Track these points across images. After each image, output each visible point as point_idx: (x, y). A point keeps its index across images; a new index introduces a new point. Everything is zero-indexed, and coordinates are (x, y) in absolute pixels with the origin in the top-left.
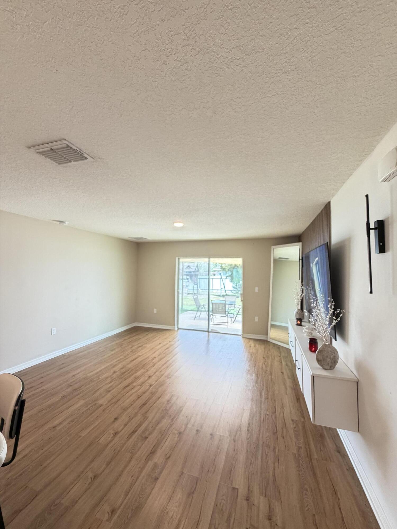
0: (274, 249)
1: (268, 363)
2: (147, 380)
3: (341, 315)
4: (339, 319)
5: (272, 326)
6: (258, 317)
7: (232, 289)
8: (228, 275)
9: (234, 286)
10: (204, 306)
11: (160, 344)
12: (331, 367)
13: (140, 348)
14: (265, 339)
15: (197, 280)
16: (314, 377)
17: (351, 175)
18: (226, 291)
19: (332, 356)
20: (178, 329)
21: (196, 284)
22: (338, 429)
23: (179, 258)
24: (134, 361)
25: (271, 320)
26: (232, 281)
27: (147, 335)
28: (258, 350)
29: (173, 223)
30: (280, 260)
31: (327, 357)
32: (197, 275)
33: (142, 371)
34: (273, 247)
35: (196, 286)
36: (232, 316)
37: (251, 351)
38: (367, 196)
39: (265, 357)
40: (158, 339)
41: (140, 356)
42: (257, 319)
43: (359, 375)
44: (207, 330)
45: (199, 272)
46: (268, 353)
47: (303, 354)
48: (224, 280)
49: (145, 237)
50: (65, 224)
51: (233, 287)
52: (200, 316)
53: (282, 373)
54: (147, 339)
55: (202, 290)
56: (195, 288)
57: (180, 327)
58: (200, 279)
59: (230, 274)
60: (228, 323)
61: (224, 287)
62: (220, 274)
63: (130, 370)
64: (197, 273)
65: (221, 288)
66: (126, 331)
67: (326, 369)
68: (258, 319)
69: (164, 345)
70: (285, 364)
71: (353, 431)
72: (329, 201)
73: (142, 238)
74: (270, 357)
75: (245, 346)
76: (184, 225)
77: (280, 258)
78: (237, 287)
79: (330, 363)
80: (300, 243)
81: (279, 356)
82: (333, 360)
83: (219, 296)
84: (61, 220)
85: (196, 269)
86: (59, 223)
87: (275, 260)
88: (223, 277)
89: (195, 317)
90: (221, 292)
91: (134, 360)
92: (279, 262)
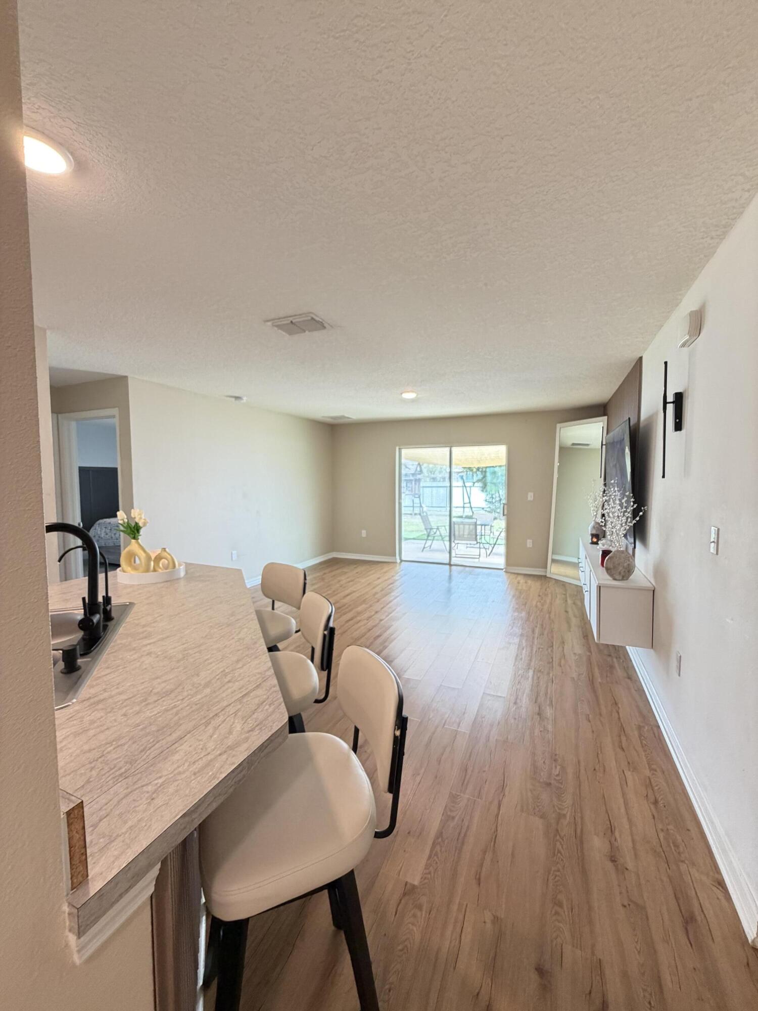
0: (561, 429)
1: (545, 601)
2: (374, 615)
3: (641, 513)
4: (638, 519)
5: (553, 561)
6: (531, 541)
7: (484, 505)
8: (475, 479)
9: (488, 498)
10: (438, 529)
11: (379, 578)
12: (623, 577)
13: (351, 583)
14: (543, 574)
15: (419, 491)
16: (601, 588)
17: (663, 326)
18: (473, 509)
19: (625, 564)
20: (402, 561)
21: (417, 496)
22: (627, 647)
23: (401, 447)
24: (349, 597)
25: (553, 553)
26: (484, 488)
27: (356, 568)
28: (530, 587)
29: (401, 394)
30: (572, 448)
31: (619, 564)
32: (419, 480)
33: (364, 606)
34: (558, 425)
35: (417, 500)
36: (487, 546)
37: (520, 588)
38: (666, 363)
39: (541, 594)
40: (374, 573)
41: (354, 592)
42: (529, 543)
43: (656, 581)
44: (447, 561)
45: (422, 475)
46: (546, 590)
47: (592, 570)
48: (468, 489)
49: (347, 416)
50: (242, 402)
51: (486, 501)
52: (432, 546)
53: (566, 612)
54: (357, 573)
55: (427, 508)
56: (415, 505)
57: (403, 558)
58: (423, 487)
59: (480, 476)
60: (480, 555)
61: (468, 501)
62: (462, 477)
63: (346, 606)
64: (419, 477)
65: (464, 504)
66: (321, 563)
67: (618, 579)
68: (531, 544)
69: (386, 580)
70: (572, 602)
71: (644, 648)
72: (641, 356)
73: (343, 417)
74: (550, 595)
75: (510, 582)
76: (417, 396)
77: (573, 444)
78: (494, 501)
79: (622, 572)
80: (606, 417)
81: (564, 594)
82: (626, 568)
83: (461, 517)
84: (237, 395)
85: (416, 470)
86: (234, 399)
87: (562, 449)
88: (467, 484)
89: (424, 548)
90: (464, 510)
91: (348, 595)
92: (569, 452)
